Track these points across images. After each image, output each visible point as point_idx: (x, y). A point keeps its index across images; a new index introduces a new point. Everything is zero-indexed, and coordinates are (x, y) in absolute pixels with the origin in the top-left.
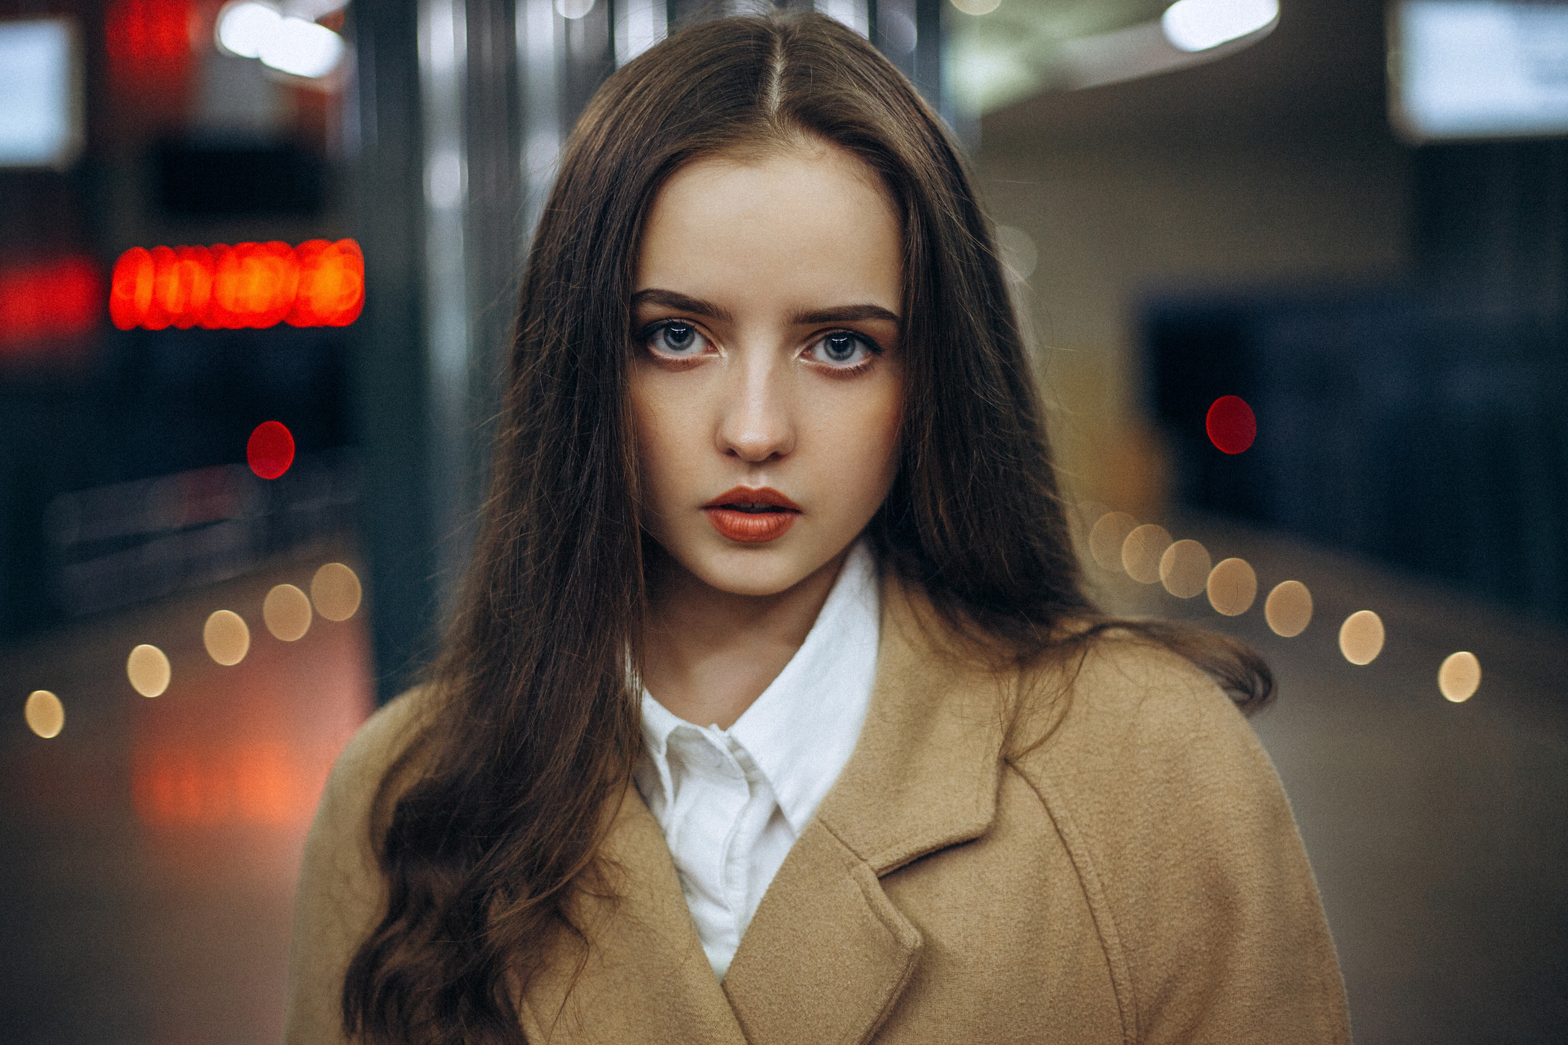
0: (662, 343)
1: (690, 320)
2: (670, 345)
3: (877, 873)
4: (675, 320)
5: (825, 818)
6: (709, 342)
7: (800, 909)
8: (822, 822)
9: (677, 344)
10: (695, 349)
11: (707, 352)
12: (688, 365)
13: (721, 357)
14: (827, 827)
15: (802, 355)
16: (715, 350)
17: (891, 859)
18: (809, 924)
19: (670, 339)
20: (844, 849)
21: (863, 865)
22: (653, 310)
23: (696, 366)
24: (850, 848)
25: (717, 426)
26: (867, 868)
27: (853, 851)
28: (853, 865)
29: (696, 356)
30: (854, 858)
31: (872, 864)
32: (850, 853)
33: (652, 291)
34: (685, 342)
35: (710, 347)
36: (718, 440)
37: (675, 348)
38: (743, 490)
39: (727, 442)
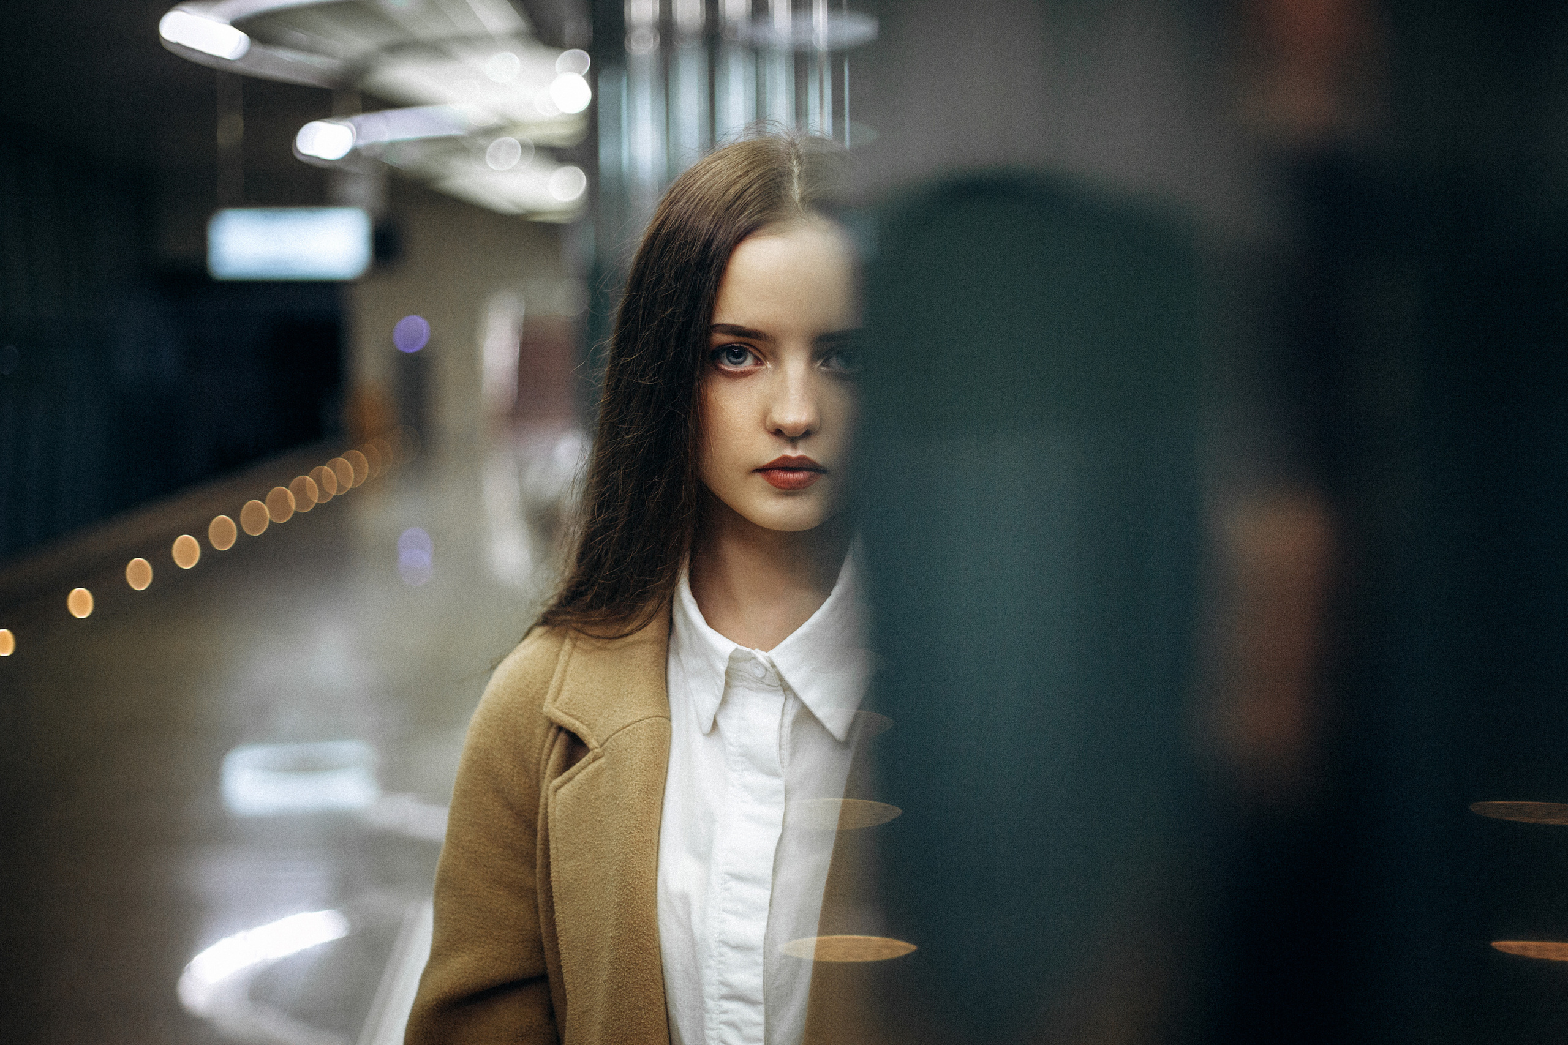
0: (726, 361)
1: (745, 344)
2: (730, 361)
4: (735, 345)
6: (757, 359)
9: (736, 361)
10: (748, 364)
11: (757, 365)
12: (745, 374)
13: (767, 368)
15: (822, 365)
16: (762, 364)
19: (731, 358)
22: (720, 339)
23: (750, 374)
25: (765, 415)
29: (750, 368)
33: (719, 325)
34: (741, 359)
35: (758, 361)
36: (768, 424)
37: (735, 364)
38: (786, 458)
39: (775, 424)
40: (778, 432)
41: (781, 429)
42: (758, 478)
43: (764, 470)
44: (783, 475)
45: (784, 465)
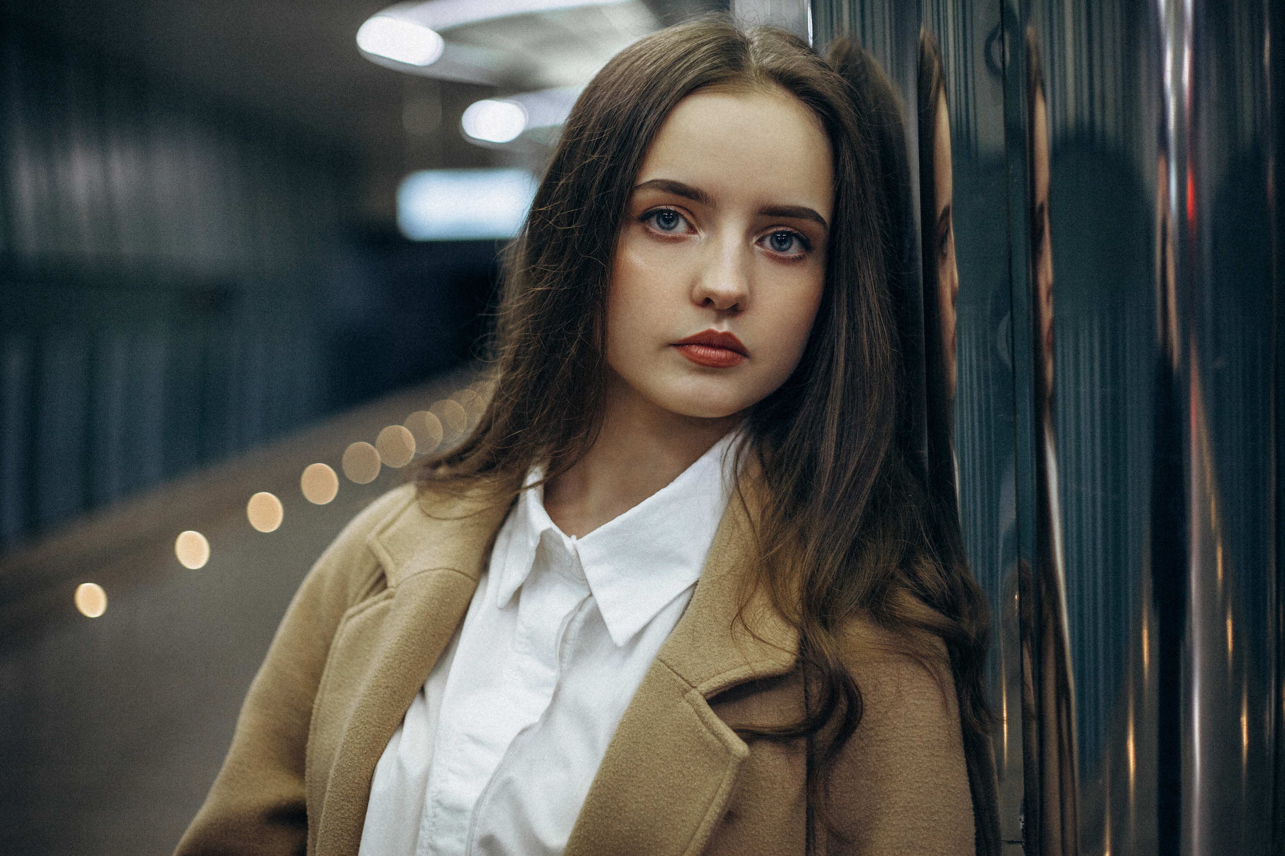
0: (654, 225)
1: (680, 207)
2: (659, 225)
3: (705, 696)
5: (663, 658)
6: (691, 225)
7: (651, 727)
8: (661, 661)
9: (666, 226)
10: (680, 230)
11: (688, 233)
12: (676, 240)
13: (700, 237)
14: (666, 664)
15: (756, 243)
16: (695, 232)
17: (715, 686)
18: (658, 739)
19: (662, 222)
20: (679, 679)
21: (693, 691)
23: (682, 241)
24: (683, 679)
25: (694, 282)
26: (697, 693)
27: (686, 681)
28: (686, 691)
29: (682, 234)
30: (686, 686)
31: (700, 689)
32: (683, 682)
34: (672, 224)
35: (692, 229)
36: (696, 292)
37: (663, 228)
38: (710, 332)
39: (705, 292)
40: (706, 302)
41: (711, 298)
42: (675, 353)
43: (681, 345)
44: (702, 351)
45: (706, 340)
